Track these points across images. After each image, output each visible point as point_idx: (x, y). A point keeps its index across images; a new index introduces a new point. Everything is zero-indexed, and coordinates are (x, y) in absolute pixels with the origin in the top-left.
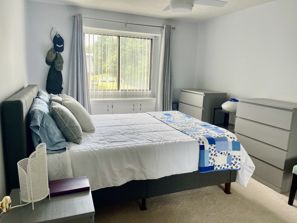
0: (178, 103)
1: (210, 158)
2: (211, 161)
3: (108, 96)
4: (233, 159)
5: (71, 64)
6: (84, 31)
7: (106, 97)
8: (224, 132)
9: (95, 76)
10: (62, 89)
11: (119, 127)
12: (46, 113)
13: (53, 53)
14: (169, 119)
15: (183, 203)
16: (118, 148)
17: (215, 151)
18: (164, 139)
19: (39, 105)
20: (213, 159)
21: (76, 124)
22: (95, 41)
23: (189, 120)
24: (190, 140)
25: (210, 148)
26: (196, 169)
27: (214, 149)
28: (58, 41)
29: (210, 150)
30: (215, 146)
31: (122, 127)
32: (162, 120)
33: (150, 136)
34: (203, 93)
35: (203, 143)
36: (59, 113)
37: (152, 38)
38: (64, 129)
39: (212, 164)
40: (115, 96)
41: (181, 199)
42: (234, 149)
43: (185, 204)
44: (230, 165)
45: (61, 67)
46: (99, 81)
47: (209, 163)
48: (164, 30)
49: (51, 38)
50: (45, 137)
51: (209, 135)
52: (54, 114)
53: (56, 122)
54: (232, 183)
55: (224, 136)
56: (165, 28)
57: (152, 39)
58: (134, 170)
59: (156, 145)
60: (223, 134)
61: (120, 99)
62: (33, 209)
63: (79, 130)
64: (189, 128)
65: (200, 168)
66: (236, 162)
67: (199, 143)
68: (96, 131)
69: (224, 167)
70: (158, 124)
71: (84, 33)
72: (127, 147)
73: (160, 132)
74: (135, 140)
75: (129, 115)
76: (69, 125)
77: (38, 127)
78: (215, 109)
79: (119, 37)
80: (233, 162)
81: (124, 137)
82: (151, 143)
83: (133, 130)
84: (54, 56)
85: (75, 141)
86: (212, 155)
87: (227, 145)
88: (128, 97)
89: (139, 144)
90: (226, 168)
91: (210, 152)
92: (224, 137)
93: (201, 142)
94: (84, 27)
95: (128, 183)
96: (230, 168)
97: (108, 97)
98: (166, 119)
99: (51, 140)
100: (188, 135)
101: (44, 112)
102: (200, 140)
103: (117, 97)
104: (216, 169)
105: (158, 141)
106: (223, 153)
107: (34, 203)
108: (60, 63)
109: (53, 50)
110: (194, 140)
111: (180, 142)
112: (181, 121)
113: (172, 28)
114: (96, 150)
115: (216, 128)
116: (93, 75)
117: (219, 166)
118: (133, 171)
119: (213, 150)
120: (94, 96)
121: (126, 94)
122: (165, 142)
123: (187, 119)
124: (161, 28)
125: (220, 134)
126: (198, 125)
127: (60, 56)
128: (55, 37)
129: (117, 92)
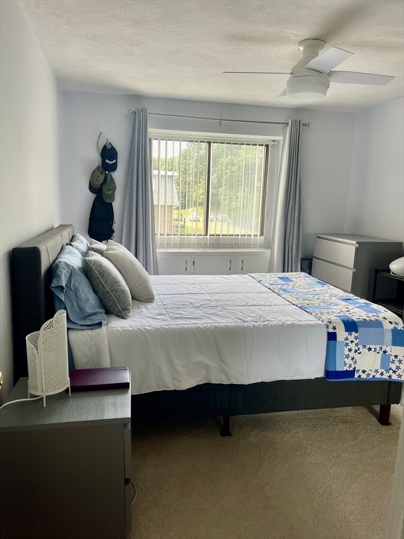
0: (312, 259)
1: (347, 356)
2: (349, 361)
3: (189, 246)
4: (393, 362)
5: (128, 191)
6: (149, 136)
7: (184, 247)
8: (380, 312)
9: (181, 211)
10: (113, 231)
11: (193, 296)
12: (75, 267)
13: (99, 174)
14: (285, 287)
15: (298, 432)
16: (184, 328)
17: (357, 345)
18: (264, 318)
19: (68, 256)
20: (353, 359)
21: (122, 286)
22: (182, 150)
23: (323, 288)
24: (310, 322)
25: (347, 339)
26: (321, 374)
27: (354, 340)
28: (108, 153)
29: (347, 342)
30: (356, 335)
31: (200, 297)
32: (271, 287)
33: (242, 313)
34: (355, 242)
35: (334, 328)
36: (96, 269)
37: (267, 144)
38: (103, 294)
39: (350, 366)
40: (200, 245)
41: (294, 425)
42: (395, 343)
43: (299, 435)
44: (387, 371)
45: (112, 197)
46: (187, 220)
47: (345, 364)
48: (289, 129)
49: (98, 149)
50: (73, 304)
51: (349, 315)
52: (88, 270)
53: (90, 283)
54: (392, 405)
55: (378, 318)
56: (290, 125)
57: (267, 146)
58: (209, 366)
59: (249, 327)
60: (375, 314)
61: (209, 250)
62: (45, 406)
63: (126, 296)
64: (316, 302)
65: (328, 373)
66: (398, 368)
67: (328, 328)
68: (155, 300)
69: (374, 374)
70: (262, 295)
71: (150, 139)
72: (199, 327)
73: (262, 308)
74: (215, 318)
75: (217, 277)
76: (110, 288)
77: (61, 288)
78: (377, 272)
79: (209, 143)
80: (393, 367)
81: (198, 312)
82: (240, 323)
83: (216, 301)
84: (101, 178)
85: (119, 314)
86: (350, 350)
87: (382, 335)
88: (223, 248)
89: (220, 324)
90: (378, 376)
91: (347, 345)
92: (376, 320)
93: (331, 327)
94: (150, 130)
95: (198, 386)
96: (386, 376)
97: (187, 248)
98: (280, 286)
99: (81, 310)
100: (311, 314)
101: (73, 267)
102: (328, 324)
103: (203, 248)
104: (359, 376)
105: (252, 321)
106: (373, 350)
107: (46, 396)
108: (111, 190)
109: (101, 169)
110: (320, 322)
111: (292, 325)
112: (306, 290)
113: (303, 125)
114: (149, 328)
115: (366, 304)
116: (178, 208)
117: (364, 372)
118: (207, 367)
119: (352, 342)
120: (165, 245)
121: (218, 242)
122: (265, 323)
123: (319, 288)
124: (282, 125)
125: (370, 315)
126: (334, 298)
127: (112, 178)
128: (105, 147)
129: (204, 238)
